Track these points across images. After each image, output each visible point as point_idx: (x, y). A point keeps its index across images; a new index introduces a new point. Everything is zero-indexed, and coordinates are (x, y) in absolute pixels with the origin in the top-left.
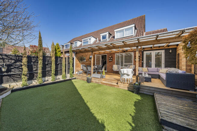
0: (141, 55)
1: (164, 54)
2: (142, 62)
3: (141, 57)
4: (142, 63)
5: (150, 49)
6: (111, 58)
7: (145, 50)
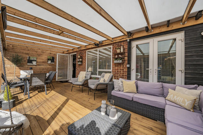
0: (126, 50)
1: (183, 43)
2: (128, 66)
3: (126, 54)
4: (128, 68)
5: (145, 34)
6: (80, 60)
7: (135, 37)
